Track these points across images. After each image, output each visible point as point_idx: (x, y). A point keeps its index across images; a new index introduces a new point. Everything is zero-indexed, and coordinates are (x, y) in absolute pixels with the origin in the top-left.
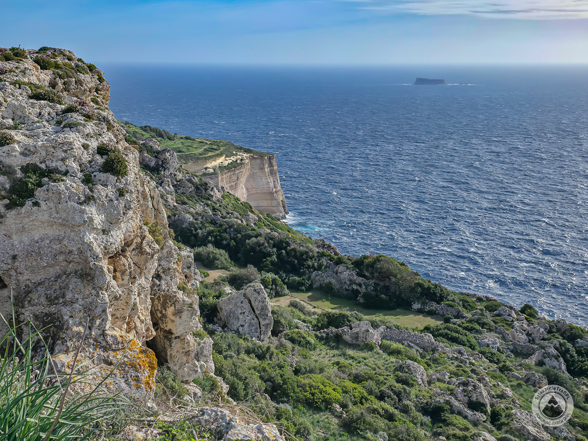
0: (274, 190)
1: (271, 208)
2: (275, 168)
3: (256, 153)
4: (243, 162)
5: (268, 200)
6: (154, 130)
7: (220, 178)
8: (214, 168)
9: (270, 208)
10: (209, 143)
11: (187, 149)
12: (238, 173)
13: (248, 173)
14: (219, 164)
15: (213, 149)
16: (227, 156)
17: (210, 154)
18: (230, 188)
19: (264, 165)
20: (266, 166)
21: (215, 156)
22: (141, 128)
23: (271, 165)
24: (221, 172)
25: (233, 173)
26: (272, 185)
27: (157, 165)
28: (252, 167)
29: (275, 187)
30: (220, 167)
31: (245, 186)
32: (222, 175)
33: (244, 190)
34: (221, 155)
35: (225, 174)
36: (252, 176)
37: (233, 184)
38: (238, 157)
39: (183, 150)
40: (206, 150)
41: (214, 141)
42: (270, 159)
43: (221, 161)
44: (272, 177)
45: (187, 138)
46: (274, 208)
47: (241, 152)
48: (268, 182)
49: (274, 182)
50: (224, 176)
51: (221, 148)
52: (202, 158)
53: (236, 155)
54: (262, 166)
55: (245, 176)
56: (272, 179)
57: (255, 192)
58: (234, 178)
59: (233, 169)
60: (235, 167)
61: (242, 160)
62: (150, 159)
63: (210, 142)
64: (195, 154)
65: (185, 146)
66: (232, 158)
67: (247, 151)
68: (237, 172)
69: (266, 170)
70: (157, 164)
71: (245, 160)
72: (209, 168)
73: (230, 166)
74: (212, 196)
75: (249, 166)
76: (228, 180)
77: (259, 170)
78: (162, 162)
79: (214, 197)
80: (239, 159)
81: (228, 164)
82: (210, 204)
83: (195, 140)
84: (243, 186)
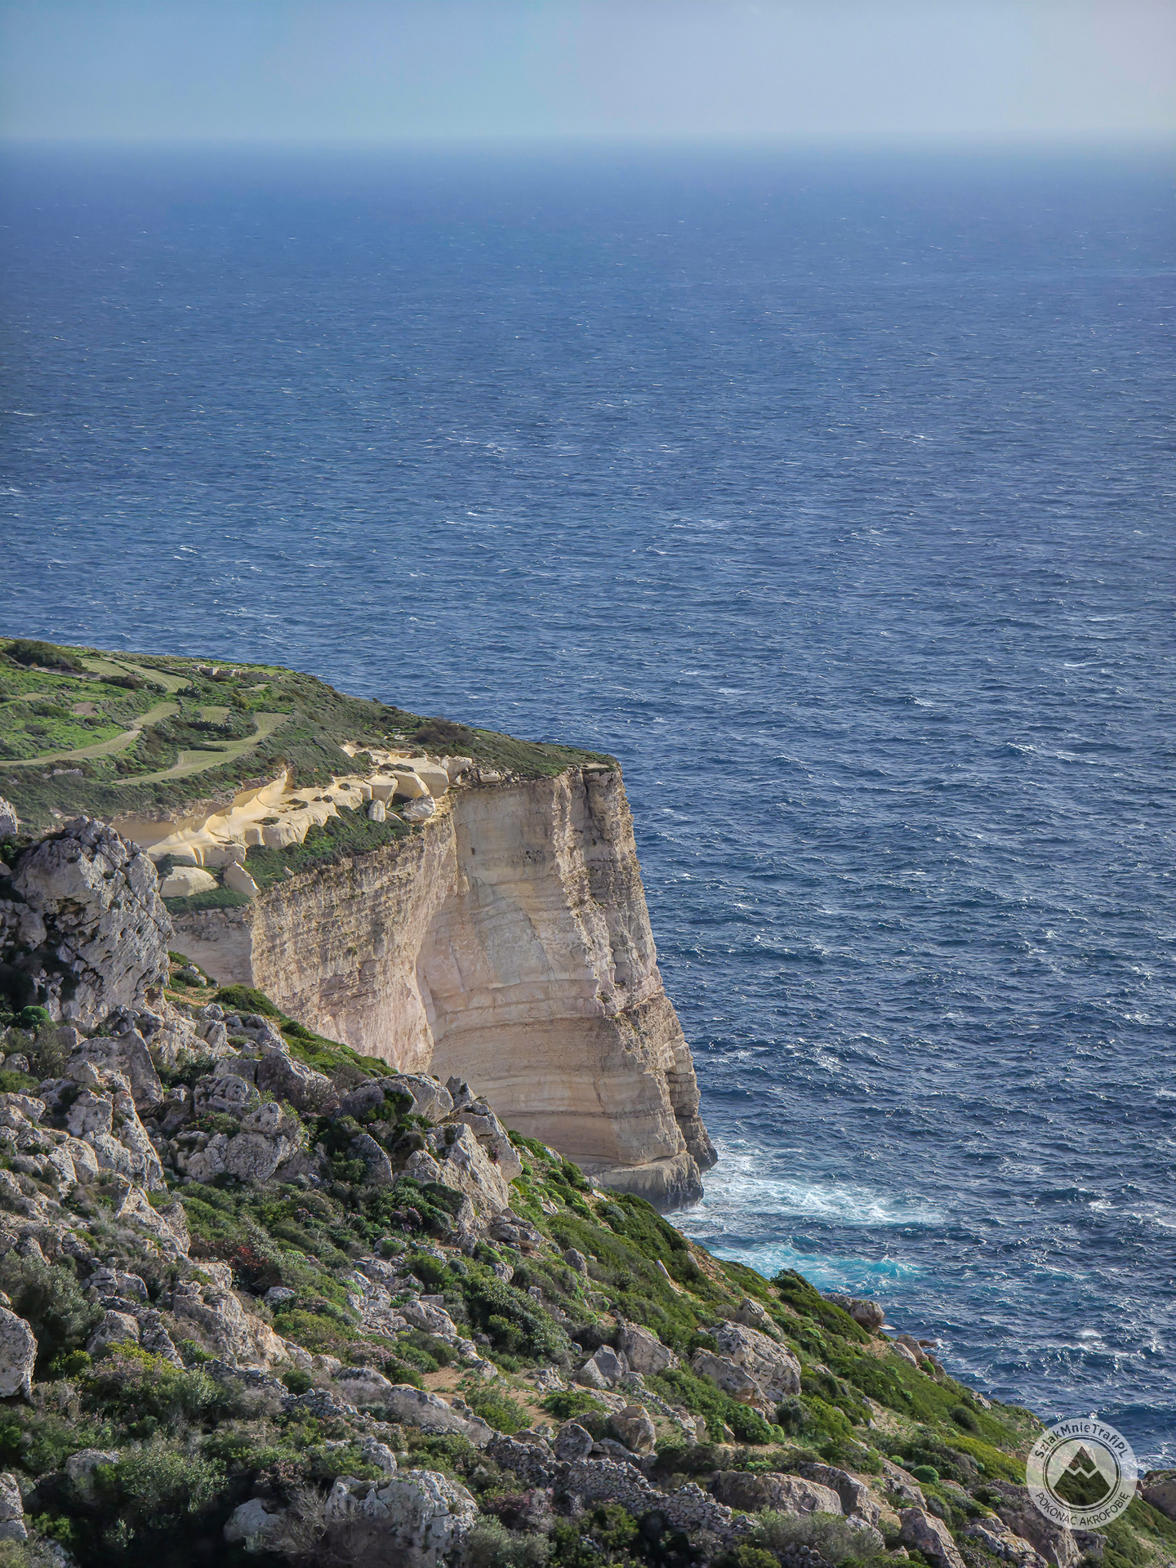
0: (619, 1000)
1: (599, 1124)
2: (625, 847)
3: (493, 750)
4: (412, 813)
5: (578, 1069)
7: (256, 933)
8: (217, 863)
9: (589, 1122)
10: (172, 684)
11: (28, 728)
12: (377, 895)
13: (438, 893)
14: (251, 835)
15: (204, 727)
16: (301, 779)
17: (187, 764)
18: (325, 995)
19: (547, 833)
20: (565, 837)
21: (224, 777)
23: (594, 831)
24: (265, 886)
25: (345, 891)
26: (601, 964)
27: (9, 955)
28: (470, 850)
29: (622, 983)
30: (255, 851)
31: (423, 979)
32: (274, 905)
33: (418, 1010)
34: (258, 771)
35: (293, 899)
36: (467, 911)
37: (345, 966)
38: (378, 779)
40: (156, 736)
41: (206, 673)
42: (587, 788)
43: (261, 807)
44: (607, 910)
45: (25, 656)
46: (615, 1126)
47: (389, 746)
48: (579, 950)
49: (618, 944)
50: (288, 917)
51: (259, 719)
52: (137, 794)
53: (362, 767)
54: (538, 840)
55: (422, 912)
56: (600, 923)
57: (489, 1017)
58: (354, 926)
59: (346, 863)
60: (357, 852)
61: (400, 801)
63: (183, 683)
64: (86, 768)
65: (18, 709)
66: (333, 790)
67: (433, 737)
68: (371, 885)
69: (563, 862)
70: (12, 947)
71: (422, 799)
72: (185, 862)
73: (325, 842)
74: (454, 1201)
75: (452, 842)
76: (314, 940)
77: (513, 864)
78: (50, 928)
79: (470, 1205)
80: (379, 792)
81: (313, 832)
82: (443, 1269)
83: (76, 668)
84: (412, 983)
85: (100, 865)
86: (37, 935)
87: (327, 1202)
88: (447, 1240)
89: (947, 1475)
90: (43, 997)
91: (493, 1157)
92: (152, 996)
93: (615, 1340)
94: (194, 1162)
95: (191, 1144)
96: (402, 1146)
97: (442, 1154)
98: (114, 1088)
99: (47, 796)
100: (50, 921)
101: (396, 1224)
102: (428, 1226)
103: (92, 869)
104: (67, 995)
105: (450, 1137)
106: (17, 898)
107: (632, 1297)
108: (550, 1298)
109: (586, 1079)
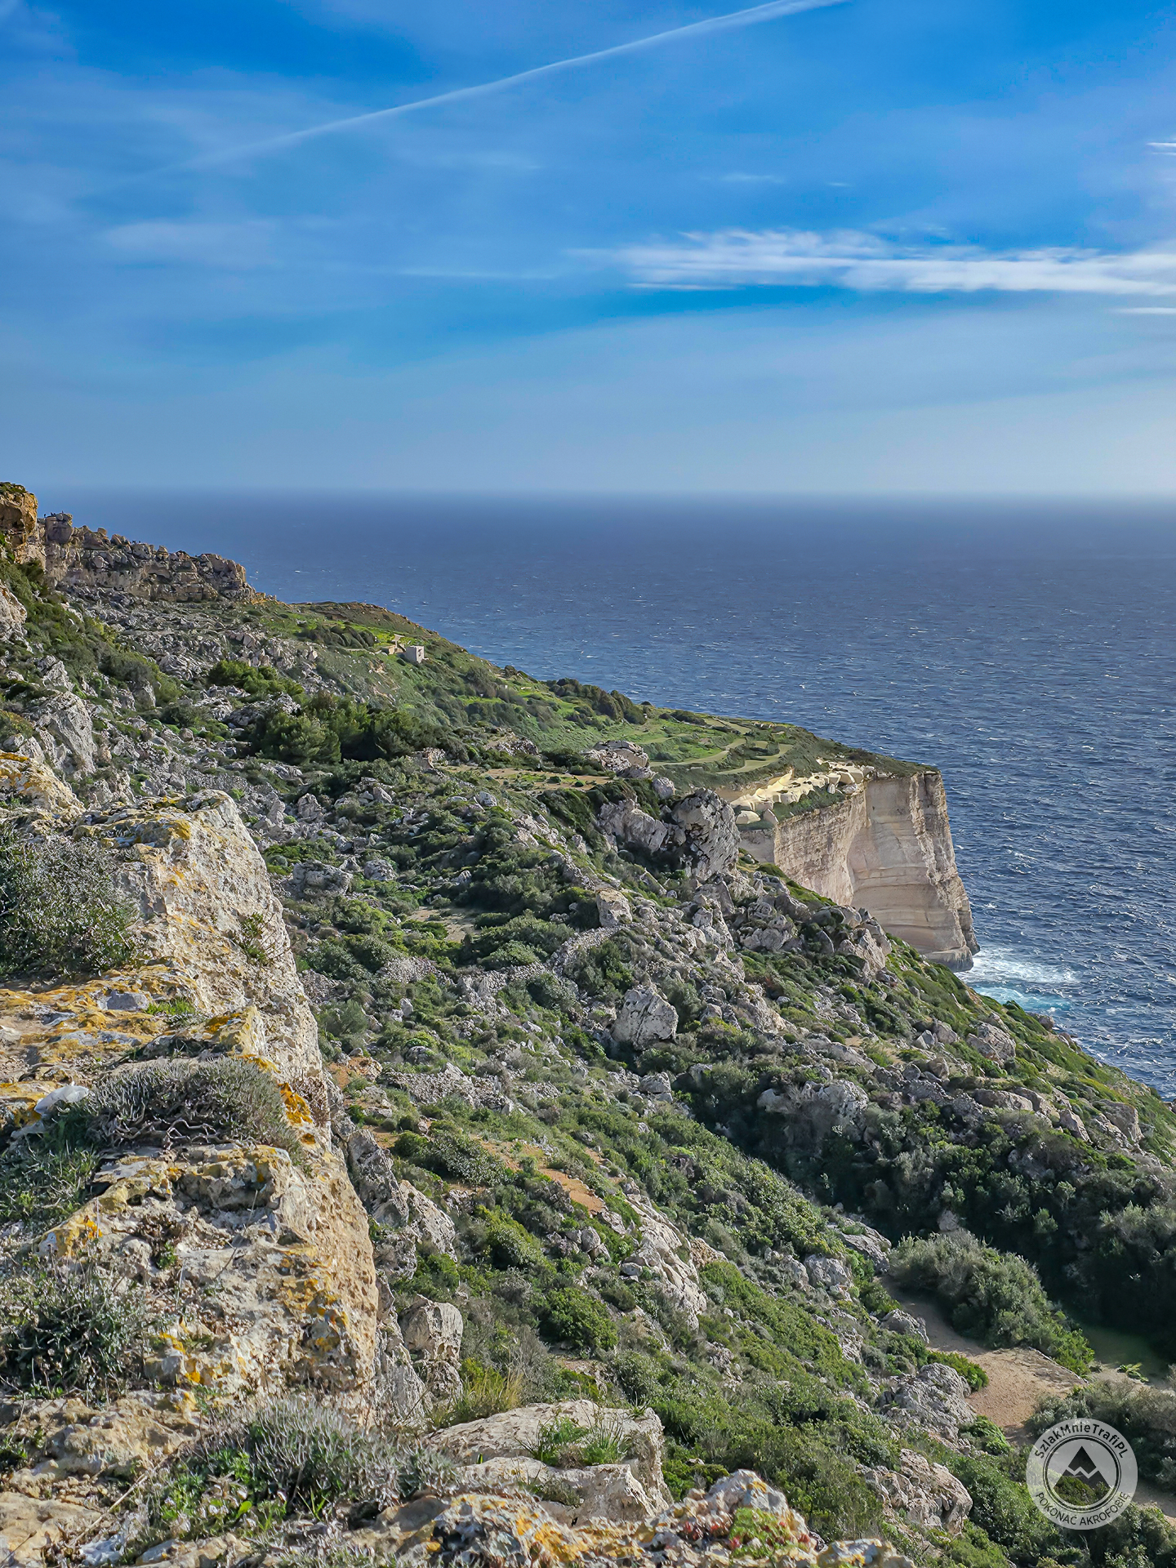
0: (937, 877)
1: (927, 931)
2: (942, 809)
3: (884, 764)
4: (847, 790)
5: (919, 906)
6: (585, 692)
7: (777, 841)
8: (761, 808)
9: (922, 930)
10: (743, 731)
11: (680, 749)
12: (830, 826)
13: (858, 825)
14: (775, 797)
15: (757, 750)
16: (798, 773)
17: (749, 766)
18: (806, 869)
19: (907, 801)
20: (915, 803)
21: (765, 772)
22: (551, 685)
23: (929, 801)
24: (781, 821)
25: (816, 824)
26: (930, 861)
27: (670, 848)
28: (872, 807)
29: (939, 869)
30: (777, 804)
31: (850, 864)
32: (785, 829)
33: (847, 877)
34: (779, 770)
35: (793, 826)
36: (870, 835)
37: (815, 857)
38: (832, 775)
39: (671, 753)
40: (735, 753)
41: (758, 726)
42: (926, 782)
43: (780, 786)
44: (933, 836)
45: (680, 717)
46: (934, 933)
47: (837, 760)
48: (920, 854)
49: (938, 852)
50: (791, 834)
51: (780, 746)
52: (726, 779)
53: (825, 769)
54: (902, 804)
55: (850, 834)
56: (930, 842)
57: (879, 882)
58: (820, 839)
59: (817, 811)
60: (822, 806)
61: (841, 784)
62: (650, 824)
63: (748, 730)
64: (705, 767)
65: (676, 740)
66: (812, 779)
67: (857, 757)
68: (828, 821)
69: (914, 814)
70: (671, 844)
71: (852, 784)
72: (747, 809)
73: (808, 802)
74: (861, 963)
75: (864, 803)
76: (802, 845)
77: (891, 814)
78: (688, 836)
79: (868, 965)
80: (833, 780)
81: (803, 797)
82: (855, 992)
83: (702, 723)
84: (845, 865)
85: (710, 809)
86: (682, 839)
87: (805, 960)
88: (857, 980)
89: (1081, 1096)
90: (684, 866)
91: (879, 944)
92: (731, 867)
93: (932, 1028)
94: (747, 940)
95: (746, 933)
96: (839, 938)
97: (856, 942)
98: (714, 907)
99: (687, 778)
100: (687, 833)
101: (835, 971)
102: (849, 973)
103: (706, 811)
104: (694, 866)
105: (860, 935)
106: (674, 823)
107: (939, 1009)
108: (902, 1008)
109: (921, 912)
